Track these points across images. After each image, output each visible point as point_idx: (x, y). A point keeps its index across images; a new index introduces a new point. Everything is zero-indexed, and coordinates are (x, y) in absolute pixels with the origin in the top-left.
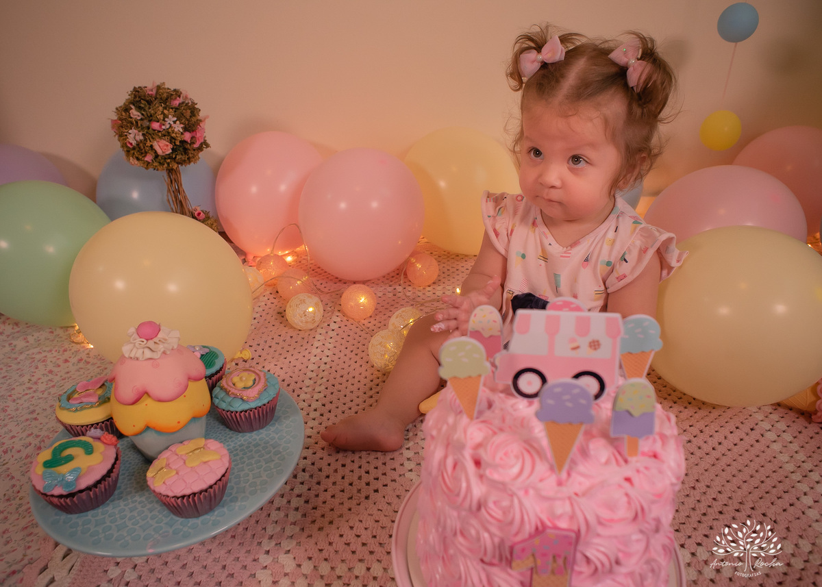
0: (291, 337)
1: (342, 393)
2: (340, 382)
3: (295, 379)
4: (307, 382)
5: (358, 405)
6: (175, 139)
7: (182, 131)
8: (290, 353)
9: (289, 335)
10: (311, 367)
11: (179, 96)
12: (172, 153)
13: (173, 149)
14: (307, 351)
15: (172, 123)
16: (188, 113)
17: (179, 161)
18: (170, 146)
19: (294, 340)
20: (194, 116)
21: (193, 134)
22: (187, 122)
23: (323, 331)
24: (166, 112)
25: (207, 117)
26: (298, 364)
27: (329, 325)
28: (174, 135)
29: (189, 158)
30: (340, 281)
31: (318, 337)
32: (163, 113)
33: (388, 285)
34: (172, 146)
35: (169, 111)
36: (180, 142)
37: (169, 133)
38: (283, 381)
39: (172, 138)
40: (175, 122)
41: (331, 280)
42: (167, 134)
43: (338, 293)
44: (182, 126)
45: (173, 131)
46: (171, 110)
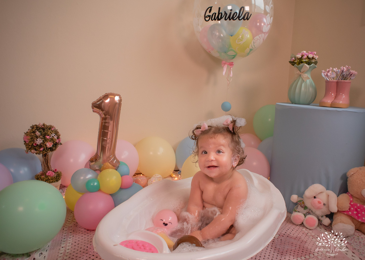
7: (57, 138)
15: (54, 136)
18: (53, 144)
21: (59, 140)
28: (54, 140)
32: (51, 132)
36: (55, 143)
39: (54, 141)
40: (55, 136)
42: (52, 140)
44: (57, 137)
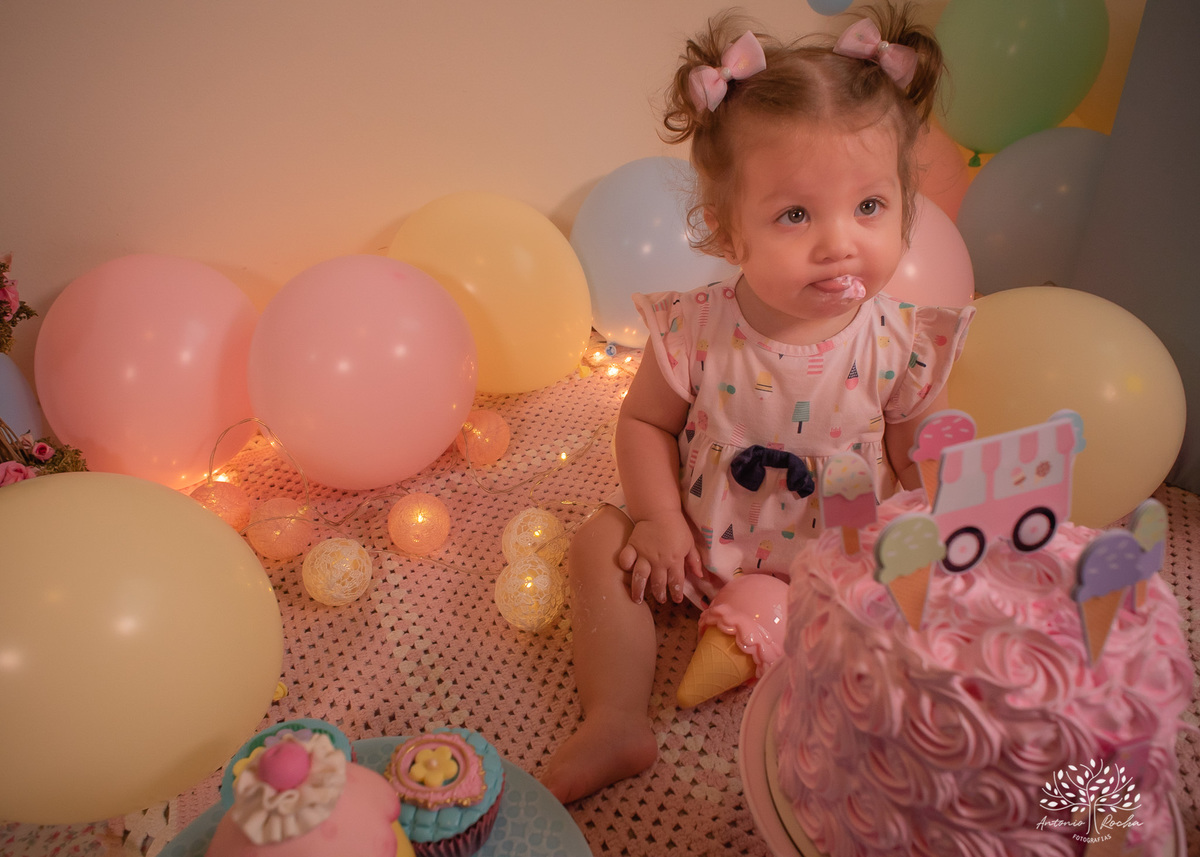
0: (330, 625)
1: (494, 695)
2: (476, 677)
3: (395, 702)
4: (420, 699)
5: (533, 706)
8: (348, 656)
9: (324, 623)
10: (406, 668)
14: (378, 642)
19: (338, 629)
23: (382, 595)
26: (376, 670)
27: (385, 581)
30: (344, 494)
31: (381, 609)
33: (433, 478)
38: (377, 713)
41: (328, 497)
43: (355, 517)
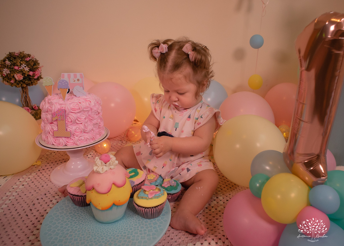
6: (25, 74)
7: (28, 71)
11: (30, 57)
12: (23, 79)
13: (23, 78)
15: (24, 67)
16: (32, 64)
17: (27, 83)
20: (36, 65)
21: (34, 73)
22: (31, 67)
24: (21, 62)
25: (43, 66)
28: (24, 72)
29: (32, 83)
34: (23, 77)
35: (23, 62)
36: (27, 75)
37: (22, 71)
45: (24, 71)
46: (24, 62)
